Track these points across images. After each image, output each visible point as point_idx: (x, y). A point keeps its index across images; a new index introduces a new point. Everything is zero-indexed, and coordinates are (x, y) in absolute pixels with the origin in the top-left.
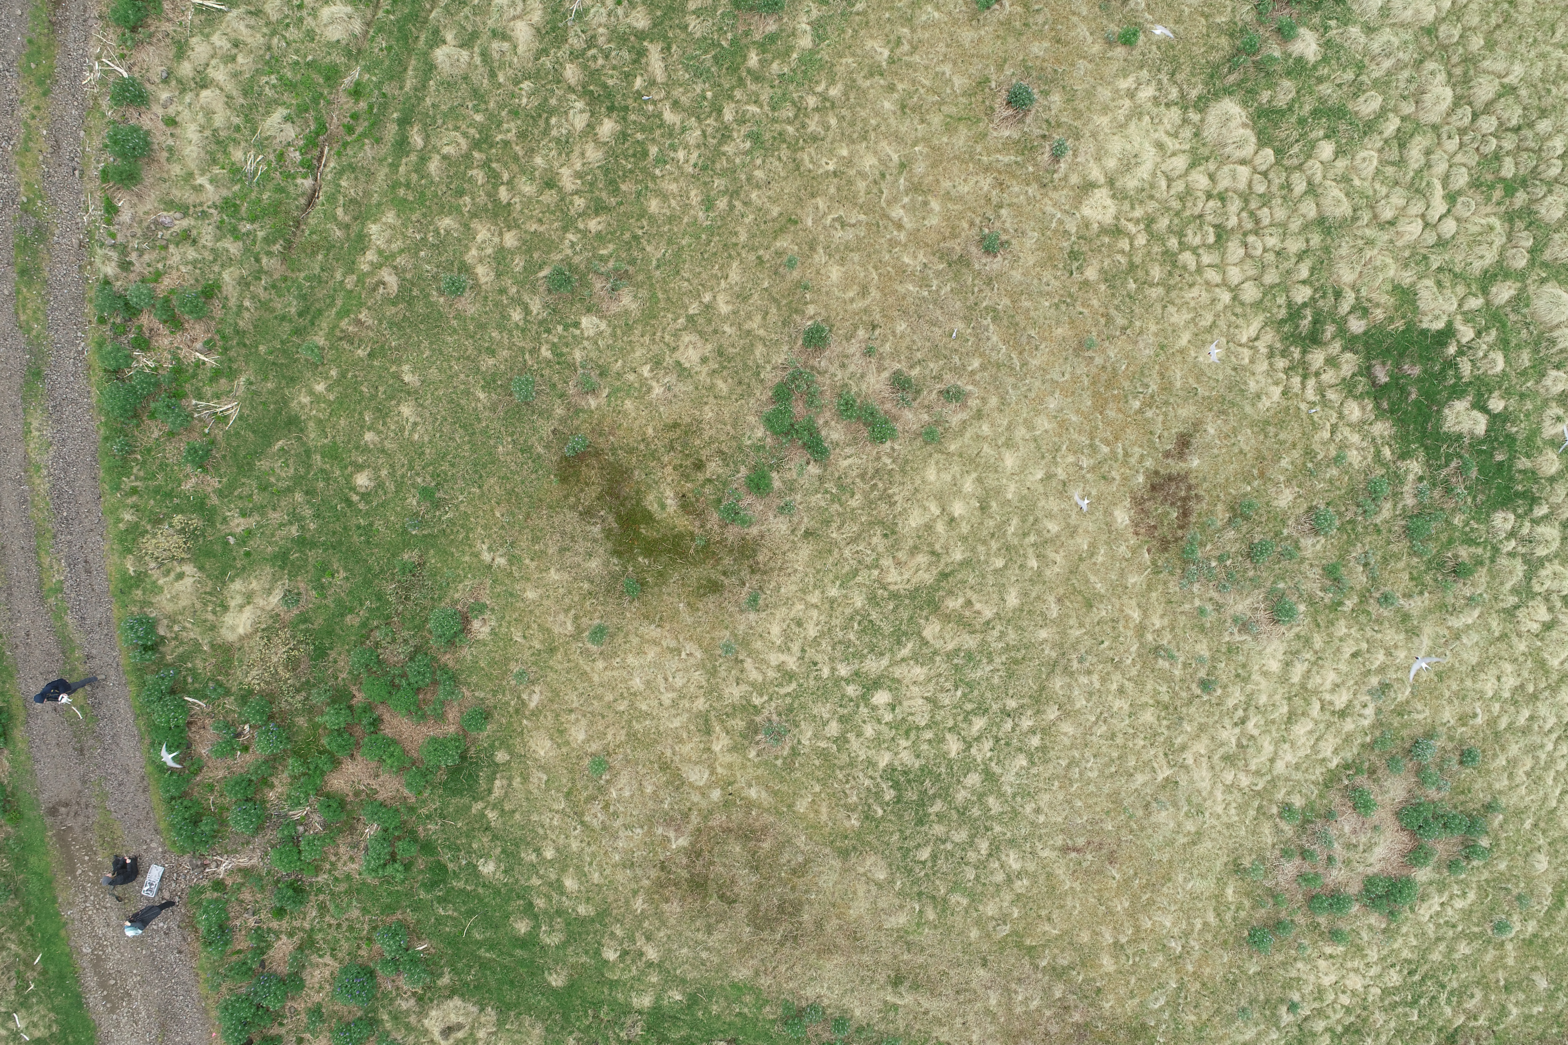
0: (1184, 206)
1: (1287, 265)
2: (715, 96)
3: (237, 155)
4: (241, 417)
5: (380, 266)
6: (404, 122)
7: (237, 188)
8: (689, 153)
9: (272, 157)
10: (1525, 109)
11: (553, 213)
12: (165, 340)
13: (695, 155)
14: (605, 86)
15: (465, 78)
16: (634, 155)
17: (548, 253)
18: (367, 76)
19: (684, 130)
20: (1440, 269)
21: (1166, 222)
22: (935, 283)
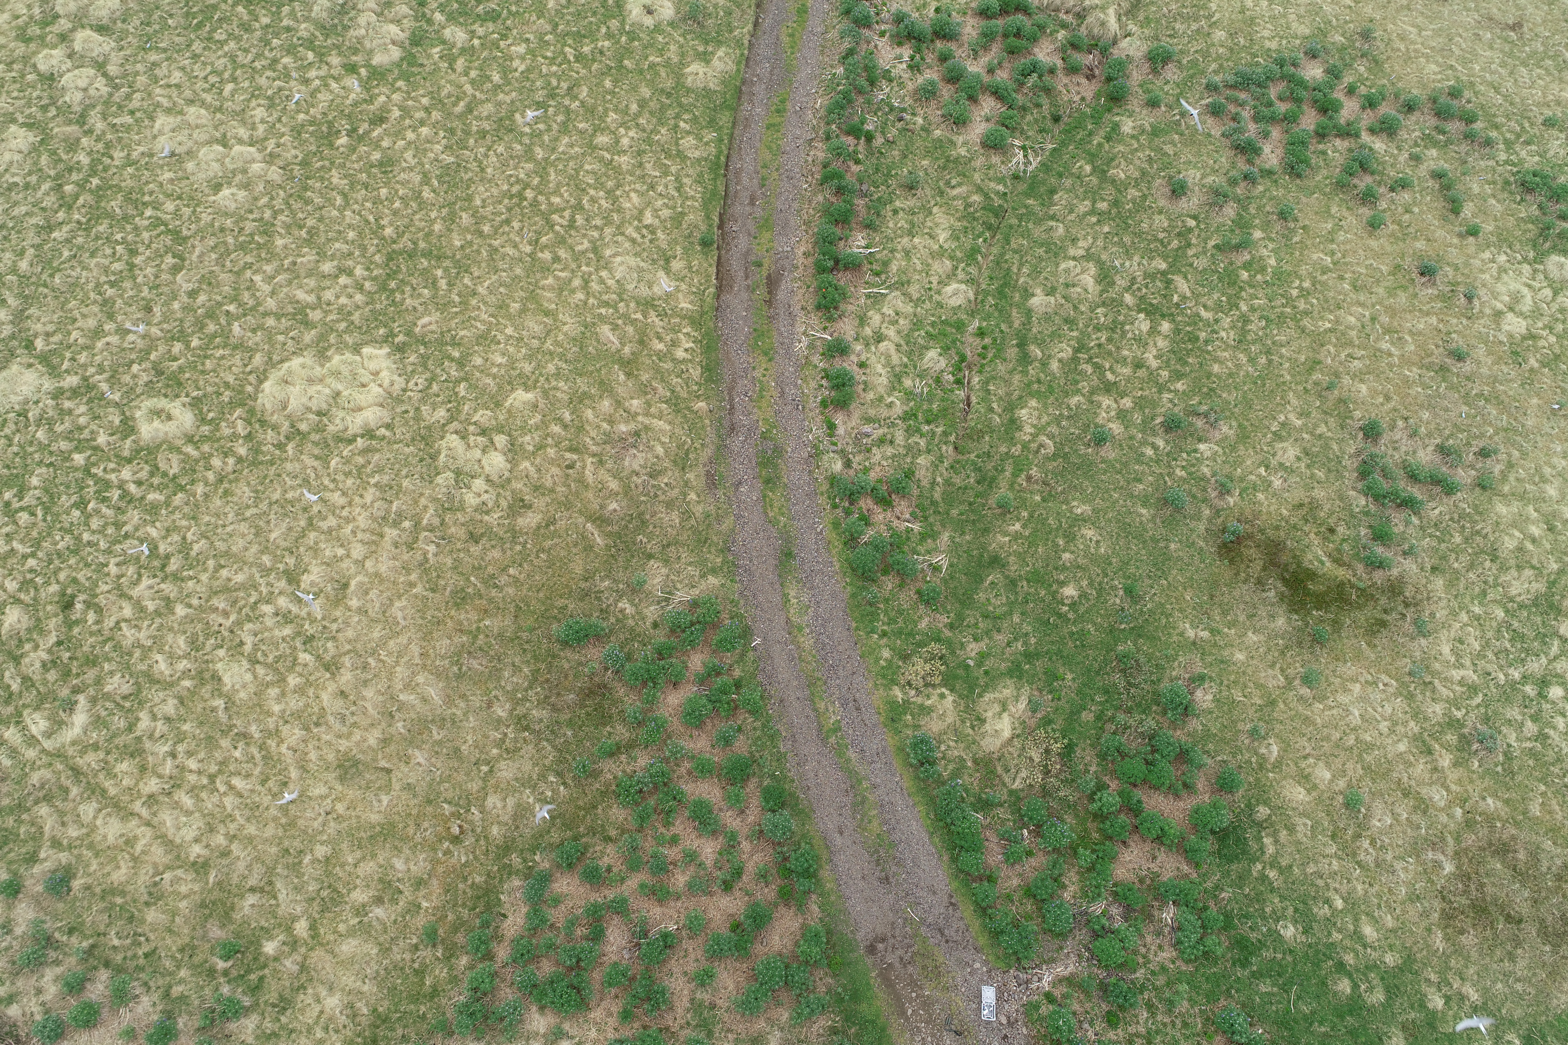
3: (908, 383)
4: (951, 565)
5: (1037, 435)
7: (912, 404)
8: (1227, 334)
9: (932, 381)
12: (880, 516)
15: (1057, 313)
16: (1190, 341)
17: (1155, 408)
18: (985, 324)
19: (1217, 321)
22: (1433, 385)
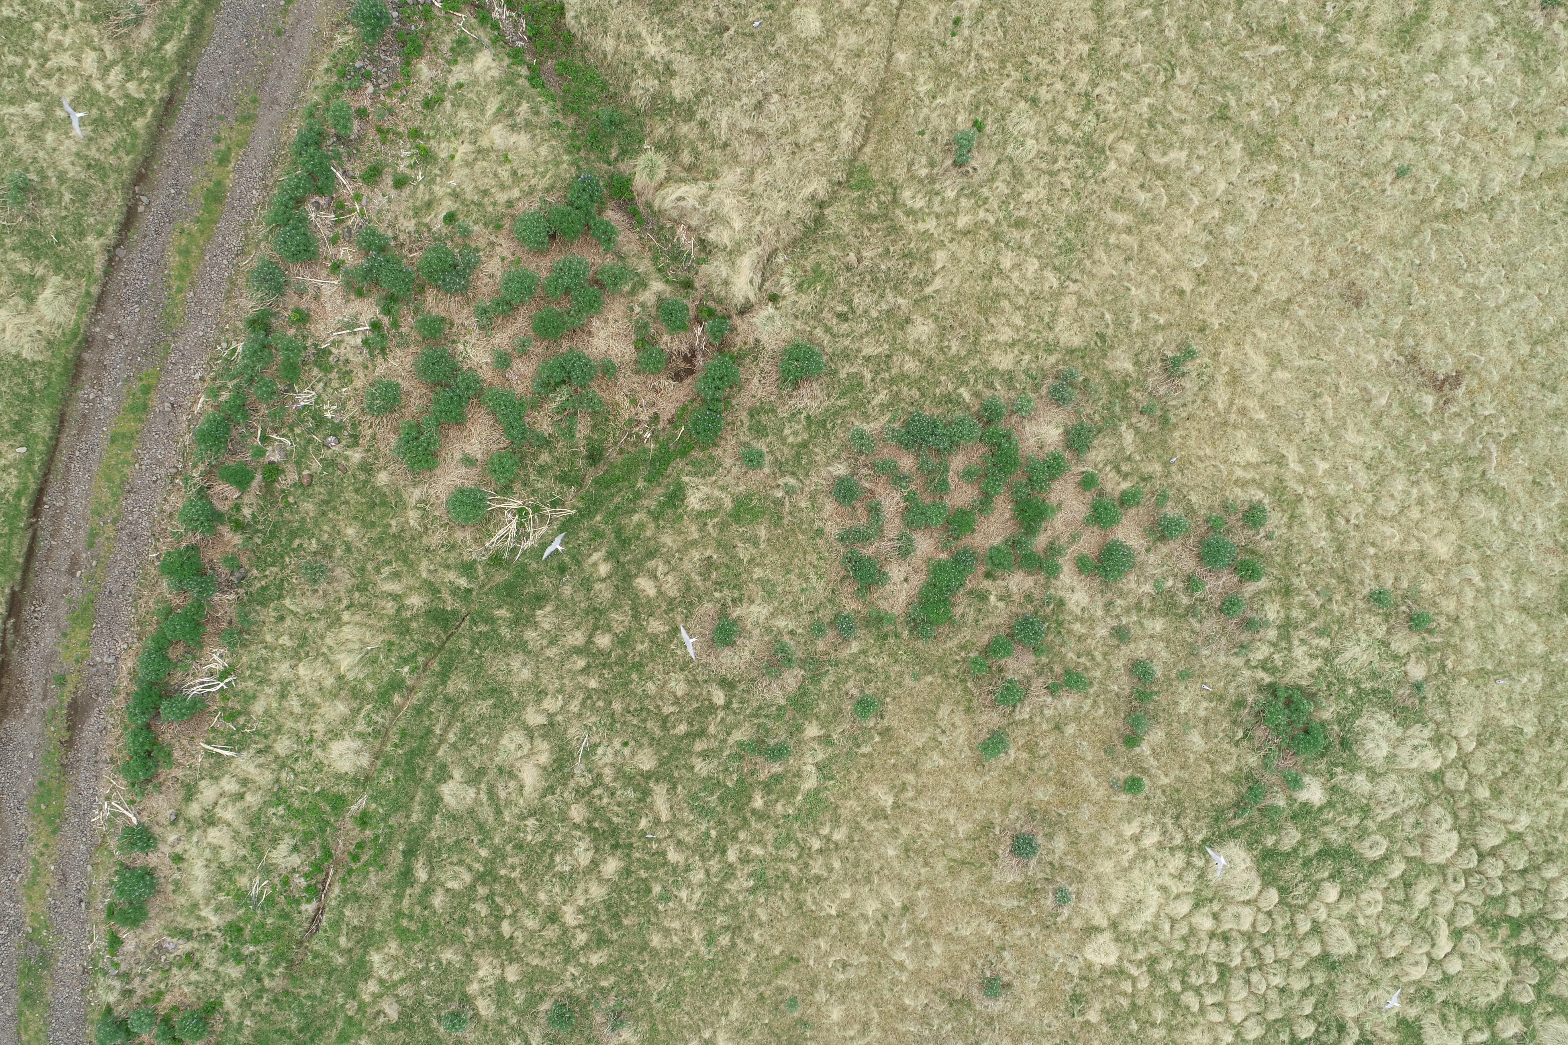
0: (1188, 947)
1: (1290, 1003)
2: (720, 836)
3: (243, 881)
5: (381, 996)
6: (410, 853)
7: (241, 912)
8: (692, 893)
9: (276, 881)
10: (1531, 853)
11: (554, 945)
13: (697, 895)
14: (610, 822)
15: (471, 812)
16: (638, 892)
17: (549, 984)
18: (374, 806)
19: (688, 868)
20: (1445, 1003)
21: (1169, 965)
22: (936, 1022)
